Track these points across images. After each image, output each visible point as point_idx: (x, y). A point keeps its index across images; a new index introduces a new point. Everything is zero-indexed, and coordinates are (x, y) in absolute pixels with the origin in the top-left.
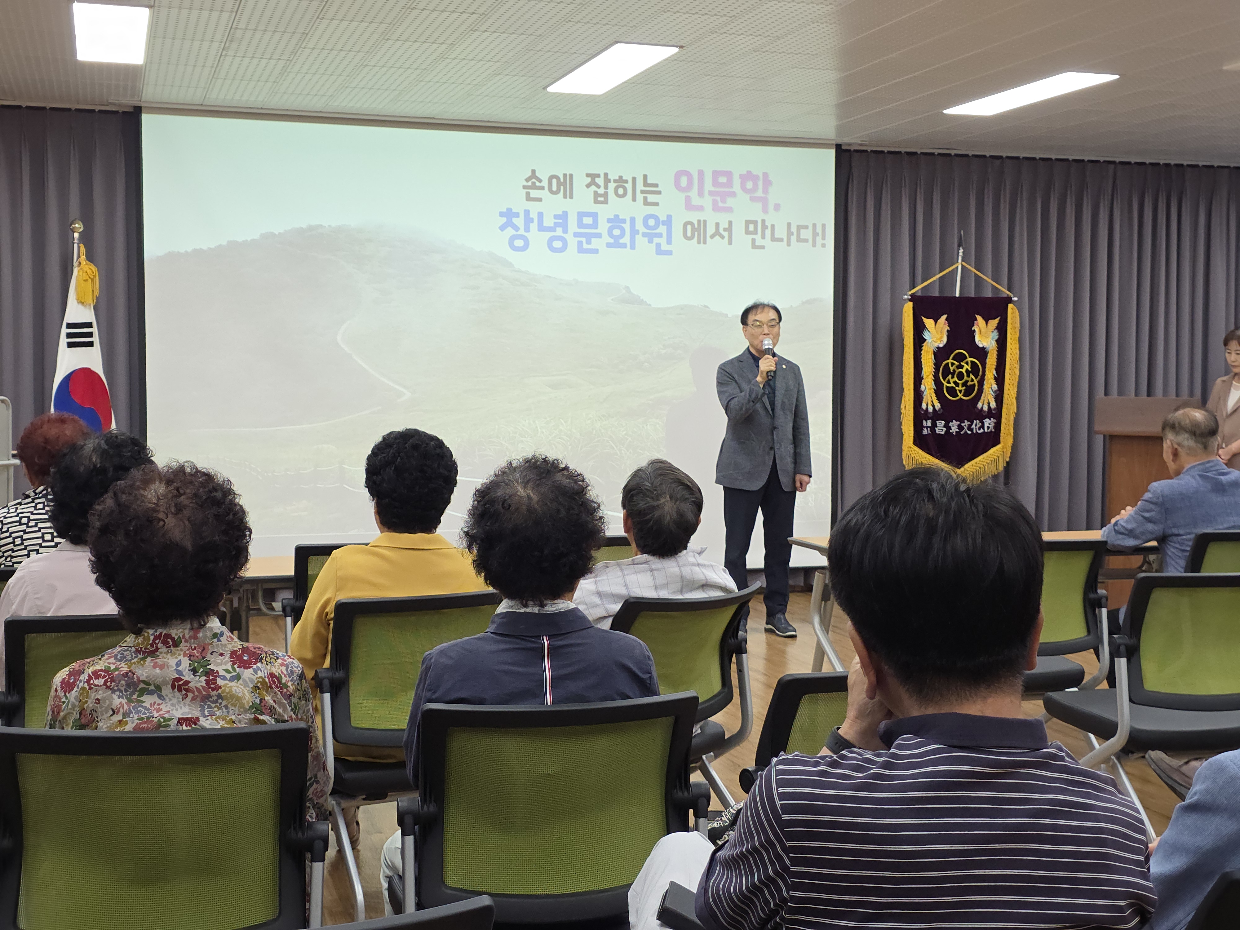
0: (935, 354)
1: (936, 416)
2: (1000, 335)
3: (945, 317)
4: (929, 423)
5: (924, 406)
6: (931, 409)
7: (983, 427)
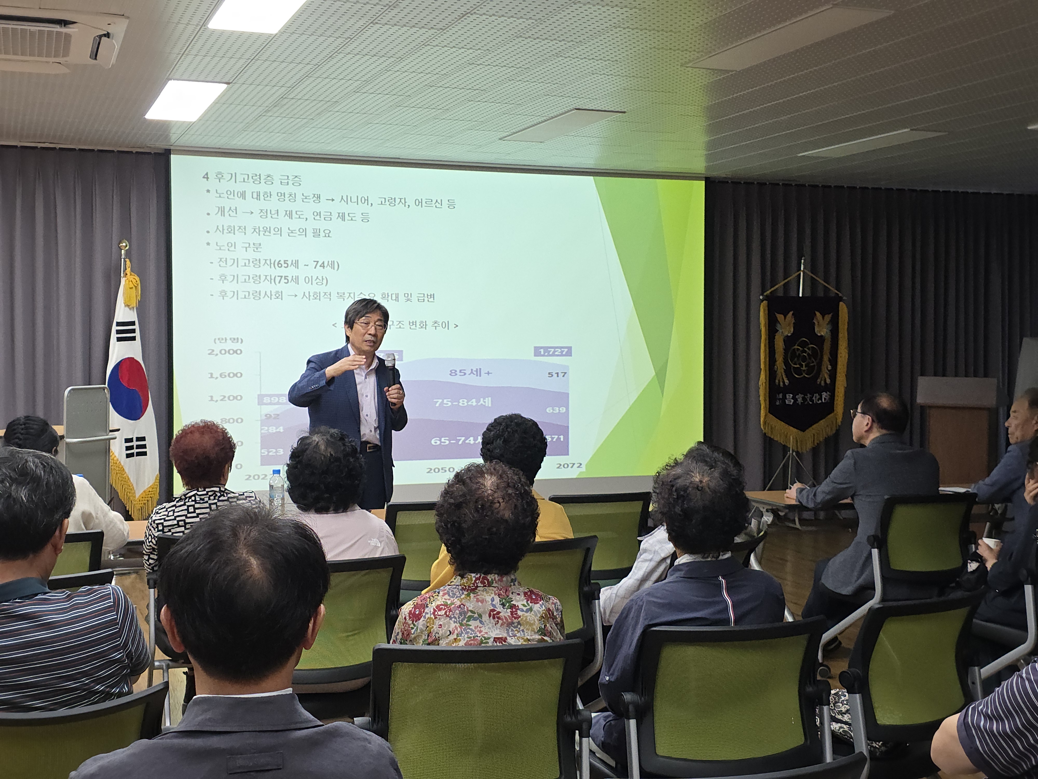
7: (821, 398)
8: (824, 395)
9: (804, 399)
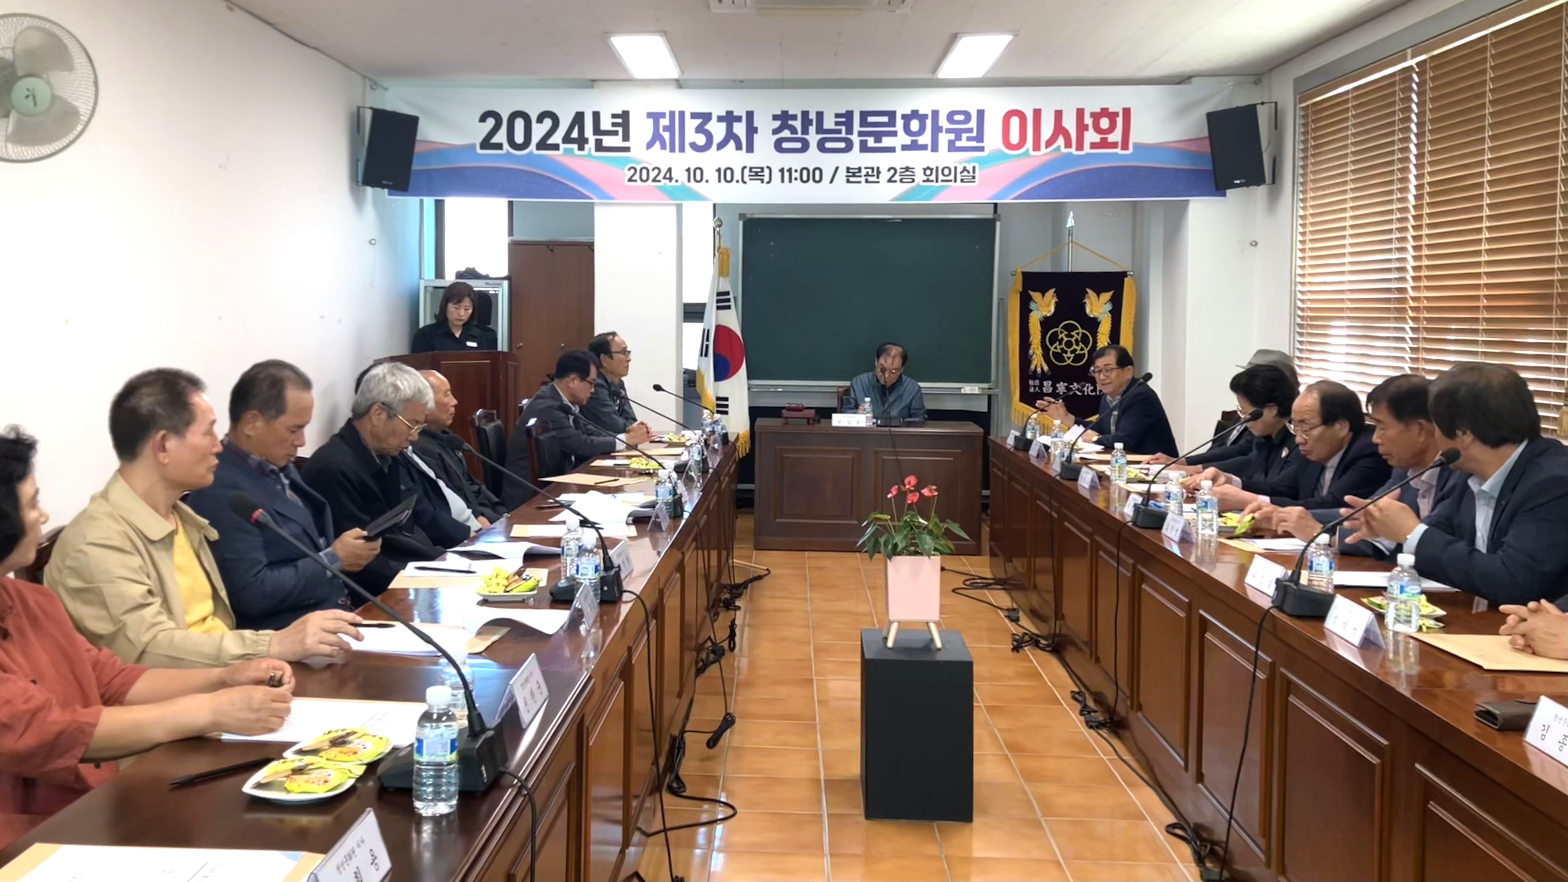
0: (1041, 323)
1: (1044, 377)
2: (1114, 305)
3: (1053, 290)
4: (1037, 382)
5: (1033, 367)
6: (1039, 370)
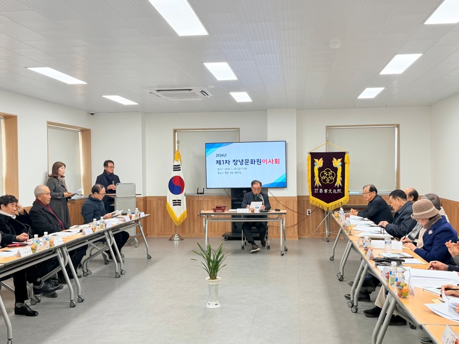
0: (318, 169)
2: (342, 163)
3: (322, 158)
7: (337, 191)
8: (338, 190)
9: (328, 191)
